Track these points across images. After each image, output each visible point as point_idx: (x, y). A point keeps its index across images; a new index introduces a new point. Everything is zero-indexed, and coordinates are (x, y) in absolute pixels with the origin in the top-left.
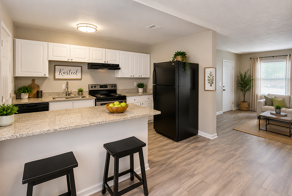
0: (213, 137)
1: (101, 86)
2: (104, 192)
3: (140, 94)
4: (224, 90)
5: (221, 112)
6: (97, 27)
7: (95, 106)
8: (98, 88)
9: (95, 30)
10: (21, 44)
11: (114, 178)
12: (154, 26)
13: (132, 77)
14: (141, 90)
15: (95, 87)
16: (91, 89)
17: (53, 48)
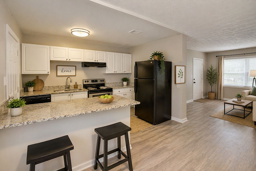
0: (183, 121)
1: (93, 81)
2: (96, 167)
3: (124, 86)
4: (194, 82)
5: (191, 101)
6: (89, 32)
7: (88, 97)
8: (90, 83)
9: (88, 34)
10: (25, 47)
11: (104, 156)
12: (134, 31)
13: (115, 73)
14: (125, 83)
15: (88, 81)
16: (85, 83)
17: (53, 50)
